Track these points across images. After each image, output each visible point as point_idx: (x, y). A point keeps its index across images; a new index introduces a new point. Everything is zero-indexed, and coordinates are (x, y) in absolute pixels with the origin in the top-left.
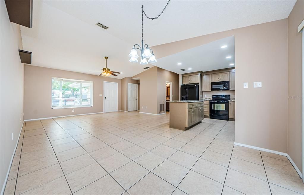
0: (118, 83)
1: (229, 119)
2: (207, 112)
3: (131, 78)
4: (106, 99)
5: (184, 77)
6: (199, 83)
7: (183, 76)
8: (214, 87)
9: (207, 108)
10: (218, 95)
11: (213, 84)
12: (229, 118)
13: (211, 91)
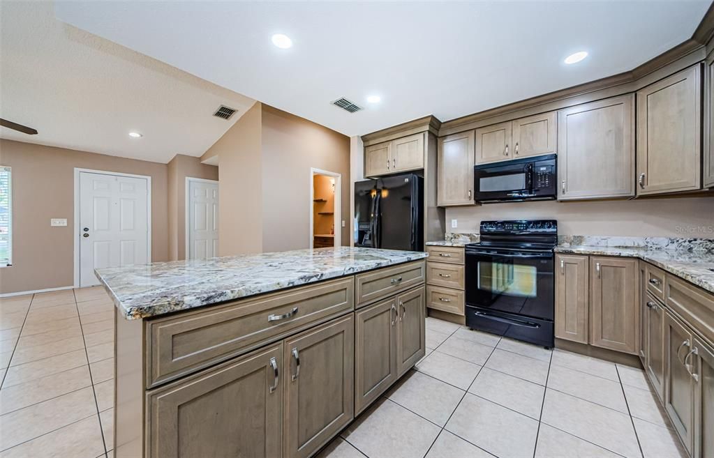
0: (149, 178)
1: (556, 343)
2: (454, 299)
3: (200, 159)
4: (86, 236)
5: (371, 149)
6: (422, 171)
7: (367, 144)
8: (487, 185)
9: (457, 280)
10: (503, 223)
11: (481, 172)
12: (557, 336)
13: (473, 202)
